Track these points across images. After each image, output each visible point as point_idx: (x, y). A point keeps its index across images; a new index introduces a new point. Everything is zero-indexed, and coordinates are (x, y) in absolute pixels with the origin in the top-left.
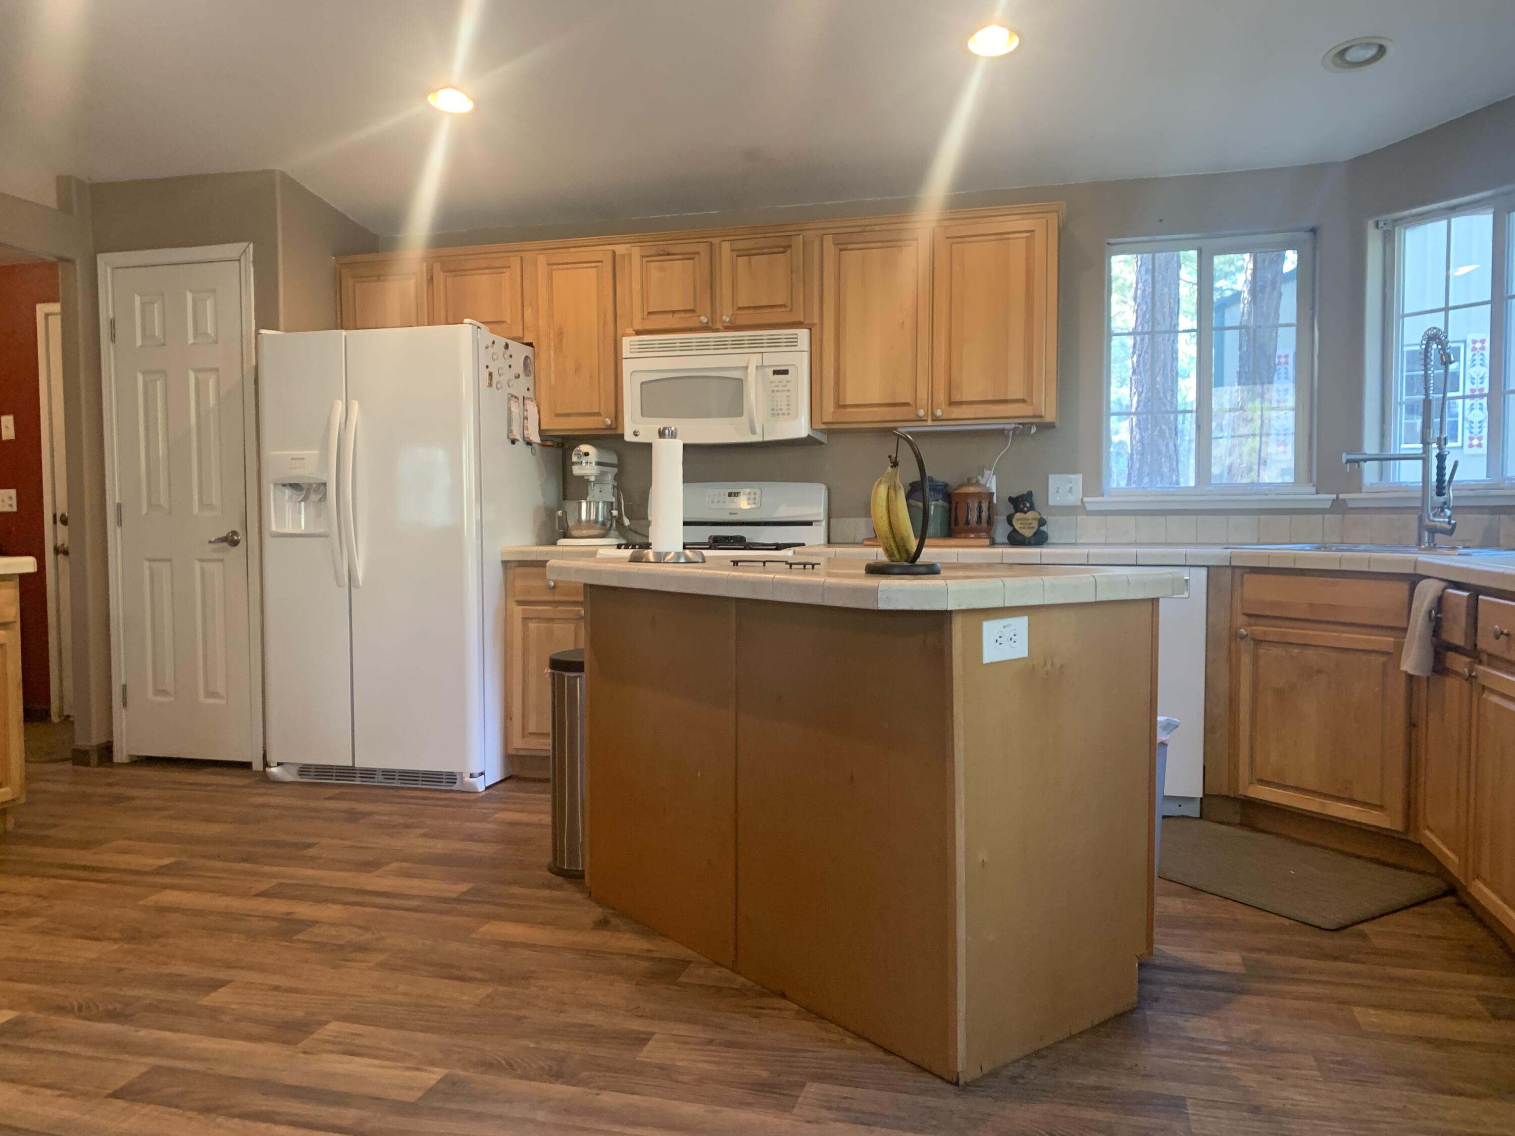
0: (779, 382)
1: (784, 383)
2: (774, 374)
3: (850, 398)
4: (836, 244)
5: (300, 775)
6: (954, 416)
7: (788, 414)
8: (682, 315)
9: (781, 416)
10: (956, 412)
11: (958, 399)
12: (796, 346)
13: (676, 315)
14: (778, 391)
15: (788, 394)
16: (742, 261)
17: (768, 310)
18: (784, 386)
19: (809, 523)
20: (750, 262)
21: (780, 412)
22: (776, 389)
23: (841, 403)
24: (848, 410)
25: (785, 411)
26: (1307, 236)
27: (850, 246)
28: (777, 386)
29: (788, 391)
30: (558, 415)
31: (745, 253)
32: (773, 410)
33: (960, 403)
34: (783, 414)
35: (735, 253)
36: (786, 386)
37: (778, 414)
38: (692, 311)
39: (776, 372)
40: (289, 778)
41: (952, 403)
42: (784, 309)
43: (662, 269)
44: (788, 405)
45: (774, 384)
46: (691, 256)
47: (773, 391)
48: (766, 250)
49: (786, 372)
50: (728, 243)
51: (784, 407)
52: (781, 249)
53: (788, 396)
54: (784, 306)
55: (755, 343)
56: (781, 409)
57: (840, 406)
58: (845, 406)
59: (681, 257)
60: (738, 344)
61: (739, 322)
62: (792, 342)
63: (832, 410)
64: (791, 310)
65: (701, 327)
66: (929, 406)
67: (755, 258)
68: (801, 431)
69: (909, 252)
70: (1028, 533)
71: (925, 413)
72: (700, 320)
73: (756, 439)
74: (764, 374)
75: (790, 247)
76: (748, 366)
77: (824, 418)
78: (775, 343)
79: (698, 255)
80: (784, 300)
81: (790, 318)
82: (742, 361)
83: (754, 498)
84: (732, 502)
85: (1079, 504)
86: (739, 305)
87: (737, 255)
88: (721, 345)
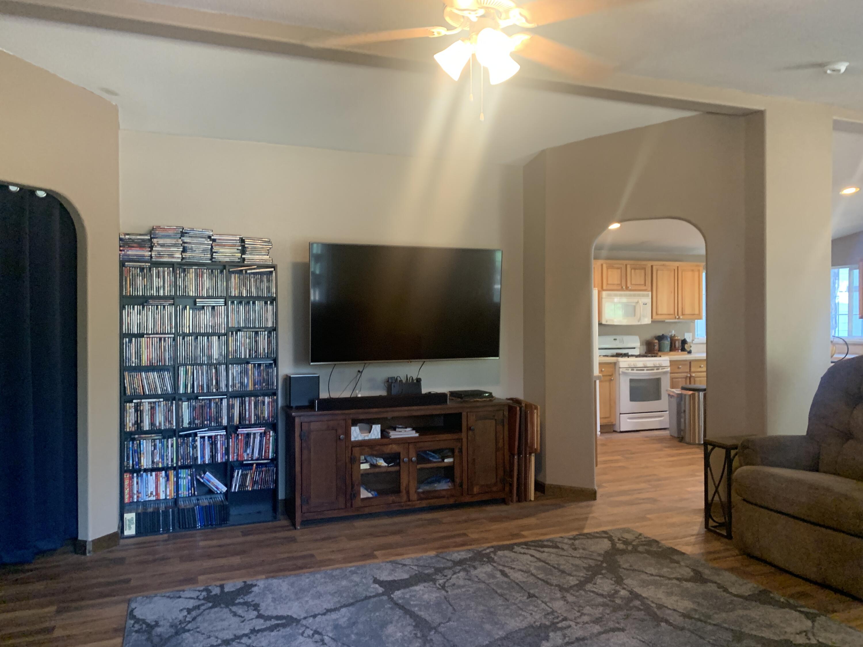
0: (644, 307)
3: (660, 313)
4: (656, 268)
7: (646, 317)
8: (617, 286)
10: (684, 317)
12: (648, 297)
13: (615, 285)
16: (633, 271)
17: (640, 286)
19: (634, 348)
22: (644, 309)
24: (659, 316)
27: (659, 269)
32: (643, 315)
33: (685, 315)
35: (630, 268)
36: (646, 308)
37: (644, 317)
38: (620, 284)
39: (644, 304)
43: (612, 272)
44: (647, 314)
46: (619, 268)
48: (638, 268)
49: (646, 304)
50: (629, 265)
51: (645, 315)
52: (642, 268)
53: (646, 311)
54: (643, 285)
55: (639, 295)
57: (657, 314)
59: (616, 268)
60: (634, 295)
61: (633, 289)
62: (648, 295)
64: (645, 285)
65: (622, 289)
66: (678, 315)
67: (637, 271)
68: (650, 322)
69: (673, 272)
70: (688, 350)
71: (677, 317)
72: (622, 287)
73: (639, 323)
74: (642, 305)
75: (645, 269)
76: (638, 302)
77: (654, 317)
78: (643, 296)
79: (621, 268)
80: (643, 283)
81: (644, 288)
82: (636, 300)
83: (621, 340)
84: (615, 342)
85: (691, 341)
86: (632, 284)
87: (632, 269)
88: (630, 295)
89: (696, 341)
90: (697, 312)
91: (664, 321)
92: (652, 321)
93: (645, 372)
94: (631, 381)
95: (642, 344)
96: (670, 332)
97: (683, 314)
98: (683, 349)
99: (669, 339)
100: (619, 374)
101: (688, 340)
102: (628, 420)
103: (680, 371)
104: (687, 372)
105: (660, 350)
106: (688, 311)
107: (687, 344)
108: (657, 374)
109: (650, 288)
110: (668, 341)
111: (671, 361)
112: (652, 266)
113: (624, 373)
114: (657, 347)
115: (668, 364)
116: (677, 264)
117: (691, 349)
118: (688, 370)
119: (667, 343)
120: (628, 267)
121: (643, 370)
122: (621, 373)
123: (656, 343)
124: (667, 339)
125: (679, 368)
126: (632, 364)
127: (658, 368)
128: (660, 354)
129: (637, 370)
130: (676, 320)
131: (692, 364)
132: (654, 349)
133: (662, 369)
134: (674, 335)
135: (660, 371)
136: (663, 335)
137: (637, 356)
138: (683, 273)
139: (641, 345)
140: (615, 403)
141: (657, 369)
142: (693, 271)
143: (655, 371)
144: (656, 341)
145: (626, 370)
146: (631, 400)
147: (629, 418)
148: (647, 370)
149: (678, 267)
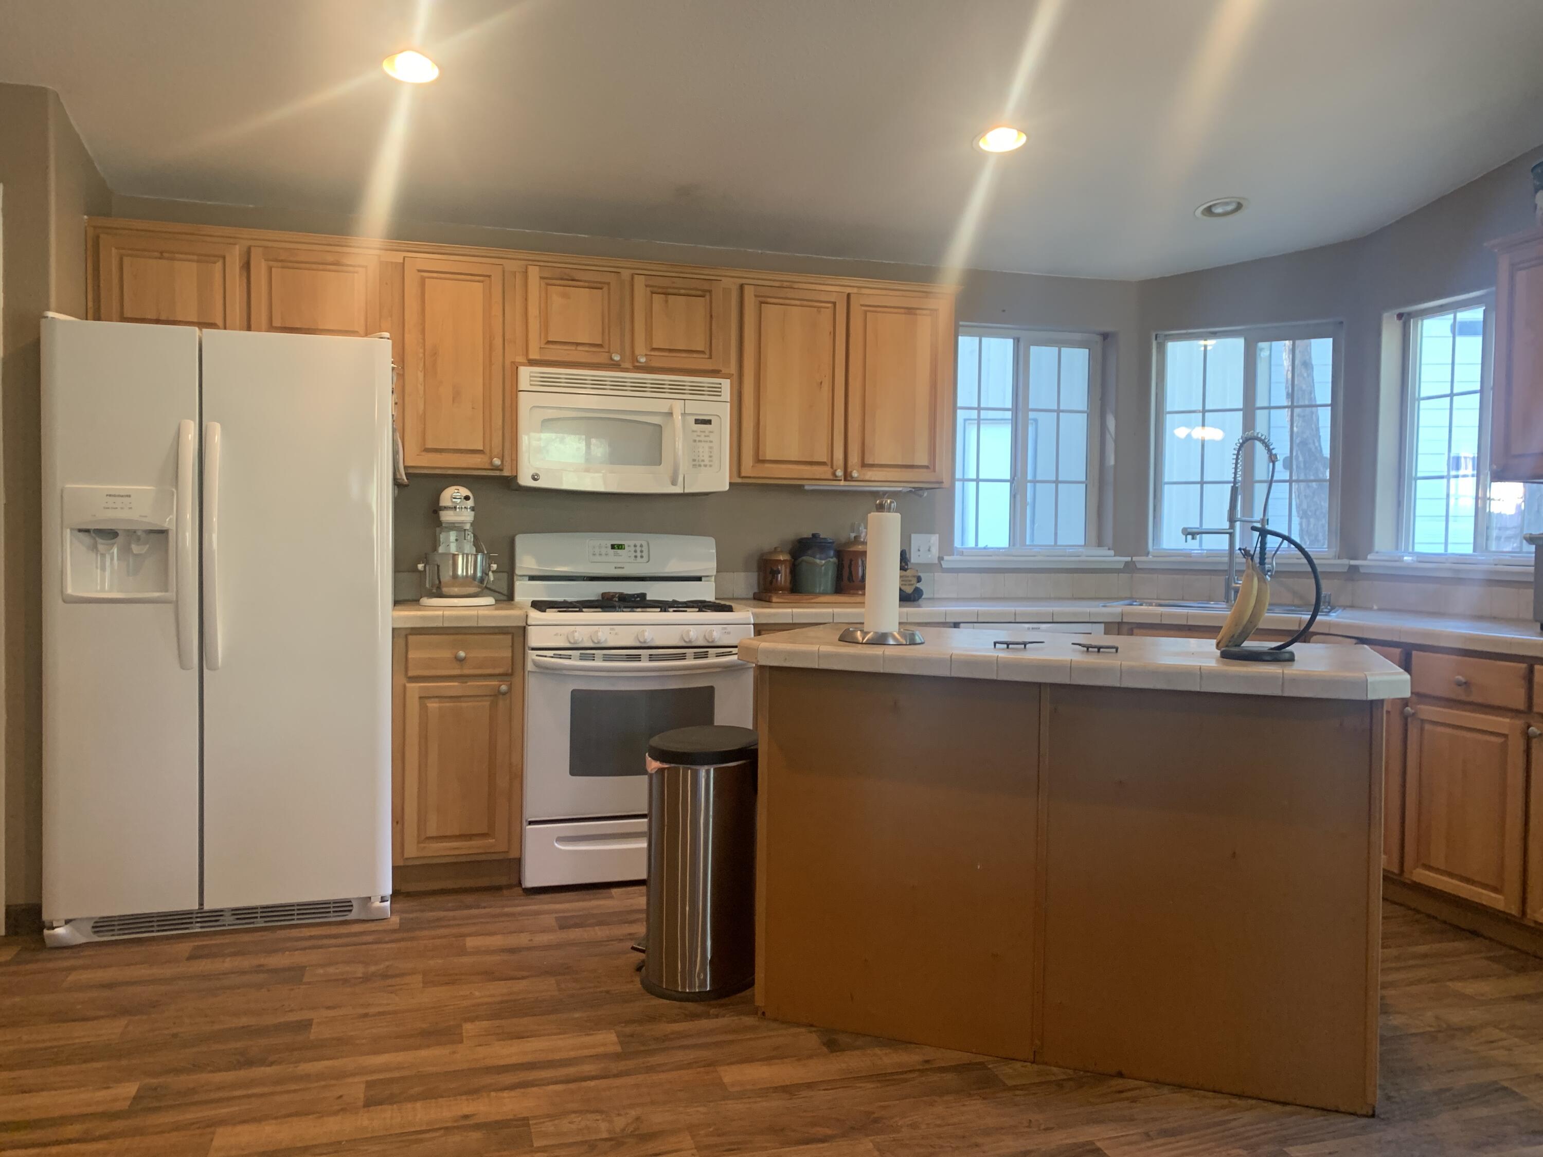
0: (701, 432)
1: (707, 433)
2: (695, 423)
3: (769, 453)
4: (756, 296)
5: (95, 932)
6: (867, 478)
7: (711, 466)
8: (587, 349)
9: (703, 467)
10: (870, 474)
11: (871, 462)
12: (720, 396)
13: (580, 348)
14: (700, 441)
15: (711, 445)
16: (658, 299)
17: (684, 355)
18: (705, 436)
19: (699, 579)
20: (667, 301)
21: (702, 464)
22: (698, 439)
23: (760, 458)
24: (767, 465)
25: (707, 462)
26: (1098, 339)
27: (769, 300)
28: (699, 436)
29: (711, 442)
30: (427, 450)
31: (660, 290)
32: (694, 460)
33: (872, 466)
34: (705, 466)
35: (648, 289)
36: (708, 436)
37: (700, 466)
38: (600, 346)
39: (697, 422)
40: (81, 939)
41: (864, 465)
42: (702, 356)
43: (565, 296)
44: (710, 457)
45: (695, 434)
46: (599, 285)
47: (695, 441)
48: (683, 291)
49: (709, 422)
50: (643, 278)
51: (706, 458)
52: (699, 293)
53: (711, 448)
54: (703, 352)
55: (677, 389)
56: (703, 461)
57: (759, 460)
58: (764, 461)
59: (586, 284)
60: (658, 388)
61: (655, 363)
62: (716, 391)
63: (751, 465)
64: (710, 358)
65: (607, 364)
66: (844, 467)
67: (673, 299)
68: (721, 484)
69: (827, 313)
70: (908, 590)
71: (841, 474)
72: (609, 357)
73: (677, 490)
74: (688, 422)
75: (710, 291)
76: (671, 413)
77: (748, 471)
78: (698, 391)
79: (609, 285)
80: (701, 347)
81: (708, 365)
82: (662, 406)
83: (642, 551)
84: (616, 555)
85: (936, 561)
86: (654, 346)
87: (652, 293)
88: (639, 387)
89: (950, 561)
90: (922, 459)
91: (803, 486)
92: (731, 484)
94: (578, 698)
95: (732, 563)
99: (834, 552)
100: (528, 673)
102: (558, 844)
105: (796, 588)
106: (888, 453)
108: (693, 673)
109: (733, 369)
110: (827, 558)
112: (740, 288)
114: (780, 579)
116: (850, 285)
119: (823, 563)
120: (639, 283)
121: (637, 658)
122: (531, 667)
123: (786, 561)
124: (823, 551)
127: (702, 650)
129: (607, 658)
130: (843, 485)
132: (774, 580)
133: (718, 655)
136: (814, 535)
138: (869, 315)
139: (729, 568)
140: (518, 778)
142: (909, 311)
143: (690, 663)
144: (787, 556)
145: (560, 656)
146: (574, 771)
147: (562, 839)
148: (652, 658)
149: (849, 295)
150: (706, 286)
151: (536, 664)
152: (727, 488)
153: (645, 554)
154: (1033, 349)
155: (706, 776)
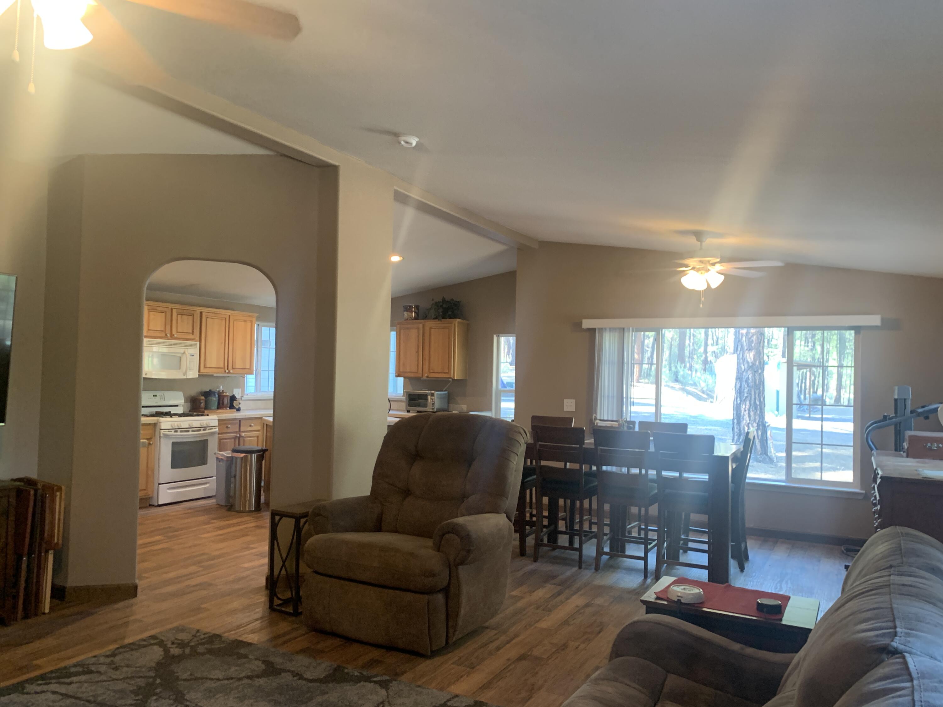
0: (191, 359)
3: (208, 365)
4: (205, 316)
6: (234, 372)
7: (193, 370)
11: (235, 367)
13: (159, 332)
14: (191, 362)
16: (179, 316)
17: (186, 334)
19: (177, 406)
23: (206, 366)
24: (207, 369)
27: (209, 317)
29: (193, 362)
31: (181, 314)
32: (189, 368)
33: (235, 369)
34: (191, 370)
36: (193, 360)
38: (163, 331)
39: (191, 355)
42: (190, 334)
43: (154, 315)
44: (194, 367)
46: (163, 312)
48: (185, 314)
49: (193, 356)
50: (175, 310)
51: (192, 367)
52: (190, 314)
53: (193, 364)
55: (185, 345)
57: (205, 367)
58: (207, 367)
59: (160, 312)
60: (181, 345)
61: (178, 337)
62: (196, 346)
63: (203, 369)
64: (193, 334)
65: (166, 337)
66: (228, 369)
67: (183, 316)
68: (196, 375)
69: (224, 321)
70: (237, 407)
71: (227, 371)
72: (166, 335)
73: (185, 377)
74: (188, 356)
75: (193, 315)
76: (184, 353)
77: (201, 371)
78: (191, 346)
79: (166, 312)
80: (191, 331)
81: (192, 337)
82: (182, 351)
83: (162, 397)
84: (155, 398)
85: (240, 398)
86: (178, 331)
87: (178, 314)
88: (175, 345)
89: (245, 397)
90: (248, 366)
91: (213, 375)
92: (199, 375)
93: (190, 433)
94: (174, 444)
95: (186, 401)
96: (219, 387)
97: (233, 368)
98: (232, 407)
99: (217, 396)
100: (160, 437)
101: (237, 396)
102: (168, 491)
103: (229, 431)
104: (236, 432)
105: (206, 408)
106: (238, 365)
107: (236, 401)
108: (203, 435)
109: (198, 338)
110: (216, 398)
111: (219, 420)
112: (201, 313)
113: (166, 436)
114: (203, 405)
115: (216, 423)
116: (229, 312)
117: (240, 406)
118: (238, 430)
119: (214, 400)
120: (174, 311)
121: (188, 431)
122: (162, 435)
123: (202, 399)
124: (215, 395)
125: (227, 427)
126: (176, 425)
127: (205, 428)
128: (206, 412)
129: (181, 432)
130: (226, 375)
131: (242, 422)
132: (200, 406)
133: (209, 429)
134: (223, 391)
135: (207, 431)
136: (210, 390)
137: (180, 415)
138: (235, 322)
139: (184, 402)
140: (153, 471)
141: (204, 430)
142: (245, 321)
143: (202, 432)
144: (203, 398)
145: (168, 432)
146: (173, 467)
147: (169, 489)
148: (193, 431)
149: (229, 316)
150: (193, 312)
151: (164, 434)
152: (197, 376)
153: (163, 398)
154: (263, 328)
155: (254, 456)
